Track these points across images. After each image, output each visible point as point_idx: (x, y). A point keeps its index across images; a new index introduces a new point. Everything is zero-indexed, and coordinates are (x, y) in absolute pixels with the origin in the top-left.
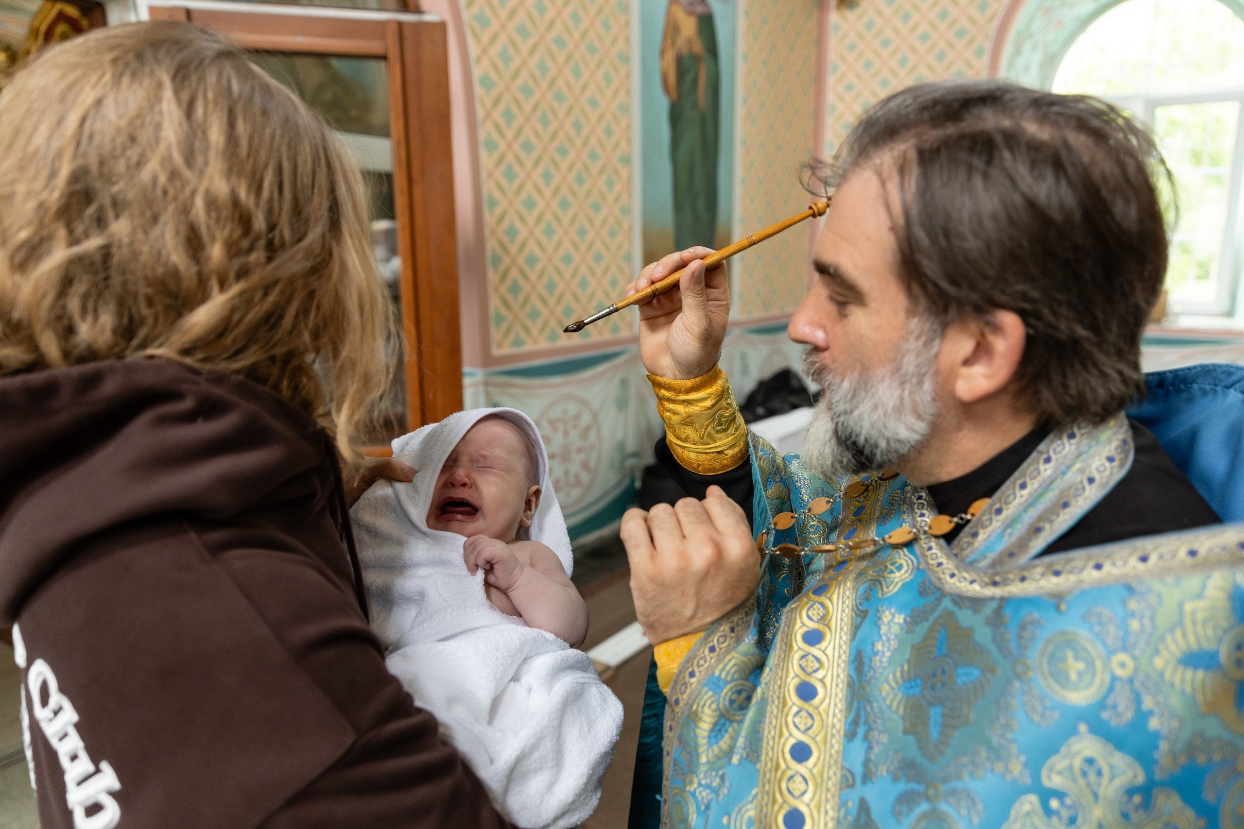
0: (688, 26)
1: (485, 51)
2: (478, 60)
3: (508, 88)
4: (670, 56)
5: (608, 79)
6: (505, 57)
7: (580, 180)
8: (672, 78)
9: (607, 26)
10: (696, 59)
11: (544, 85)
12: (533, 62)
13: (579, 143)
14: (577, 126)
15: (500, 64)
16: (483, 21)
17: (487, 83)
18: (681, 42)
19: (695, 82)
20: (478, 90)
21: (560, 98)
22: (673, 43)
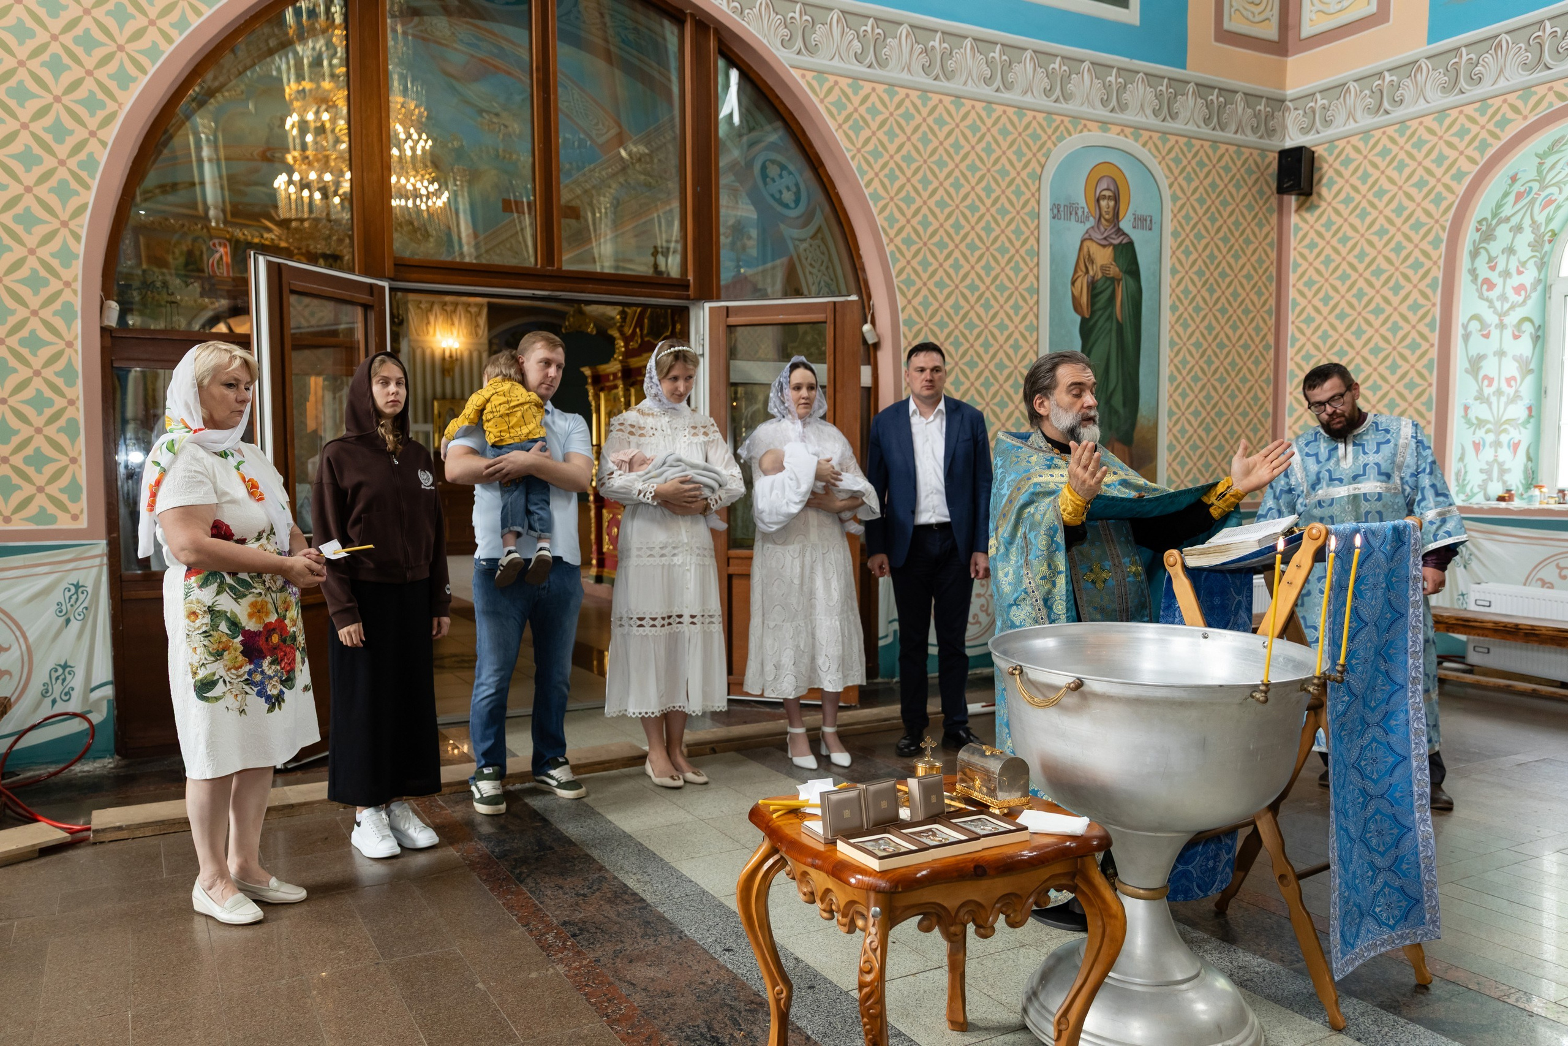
0: (1103, 257)
1: (909, 302)
2: (903, 309)
3: (926, 324)
4: (1083, 283)
5: (1016, 308)
6: (926, 304)
7: (987, 385)
8: (1084, 300)
9: (1017, 270)
10: (1113, 281)
11: (957, 320)
12: (947, 306)
13: (987, 358)
14: (986, 345)
15: (921, 309)
16: (909, 283)
17: (909, 323)
18: (1095, 271)
19: (1112, 298)
20: (902, 328)
21: (971, 326)
22: (1087, 272)
